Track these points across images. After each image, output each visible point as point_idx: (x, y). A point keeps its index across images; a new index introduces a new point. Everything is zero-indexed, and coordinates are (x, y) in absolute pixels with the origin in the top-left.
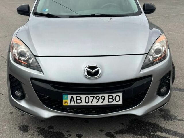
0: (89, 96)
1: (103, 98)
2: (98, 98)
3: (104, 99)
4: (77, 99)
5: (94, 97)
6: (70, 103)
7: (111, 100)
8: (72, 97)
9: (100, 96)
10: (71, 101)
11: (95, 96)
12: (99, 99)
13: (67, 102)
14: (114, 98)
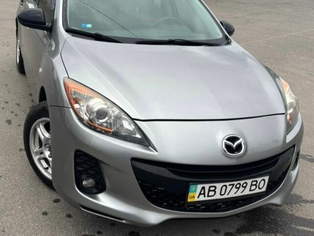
0: (227, 184)
1: (245, 185)
2: (238, 186)
3: (245, 187)
4: (209, 191)
5: (233, 185)
6: (198, 197)
7: (253, 187)
8: (203, 188)
9: (242, 182)
10: (200, 194)
11: (236, 183)
12: (239, 188)
13: (194, 197)
14: (258, 185)
